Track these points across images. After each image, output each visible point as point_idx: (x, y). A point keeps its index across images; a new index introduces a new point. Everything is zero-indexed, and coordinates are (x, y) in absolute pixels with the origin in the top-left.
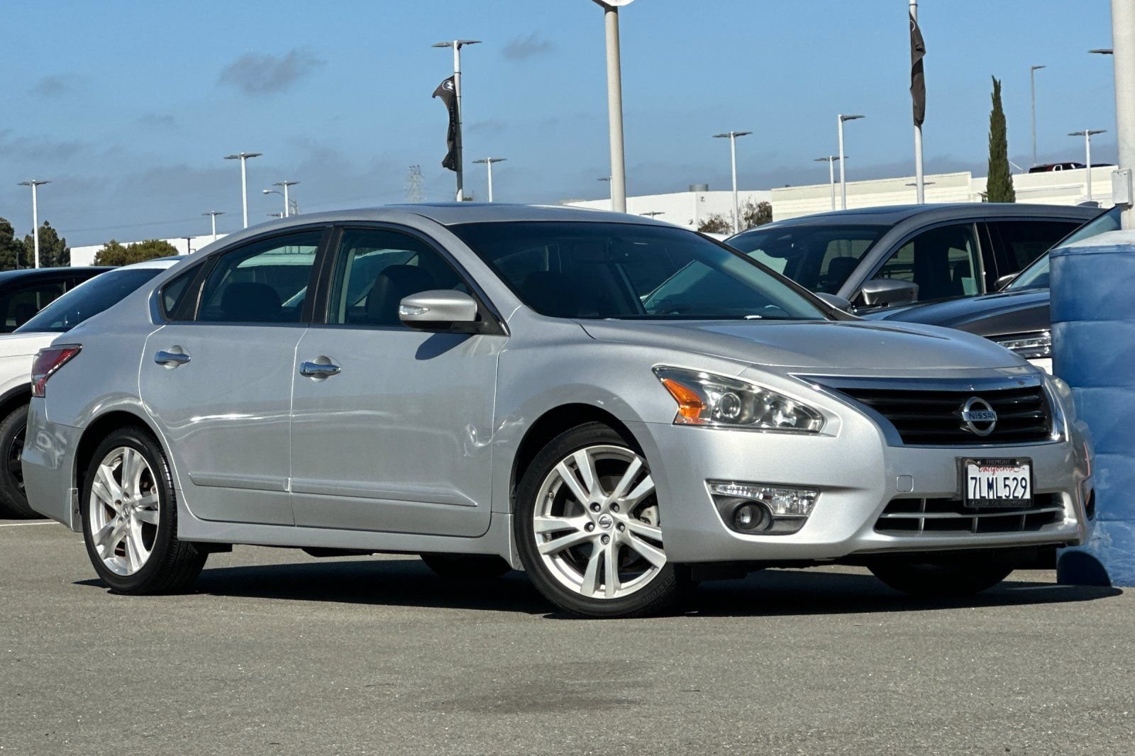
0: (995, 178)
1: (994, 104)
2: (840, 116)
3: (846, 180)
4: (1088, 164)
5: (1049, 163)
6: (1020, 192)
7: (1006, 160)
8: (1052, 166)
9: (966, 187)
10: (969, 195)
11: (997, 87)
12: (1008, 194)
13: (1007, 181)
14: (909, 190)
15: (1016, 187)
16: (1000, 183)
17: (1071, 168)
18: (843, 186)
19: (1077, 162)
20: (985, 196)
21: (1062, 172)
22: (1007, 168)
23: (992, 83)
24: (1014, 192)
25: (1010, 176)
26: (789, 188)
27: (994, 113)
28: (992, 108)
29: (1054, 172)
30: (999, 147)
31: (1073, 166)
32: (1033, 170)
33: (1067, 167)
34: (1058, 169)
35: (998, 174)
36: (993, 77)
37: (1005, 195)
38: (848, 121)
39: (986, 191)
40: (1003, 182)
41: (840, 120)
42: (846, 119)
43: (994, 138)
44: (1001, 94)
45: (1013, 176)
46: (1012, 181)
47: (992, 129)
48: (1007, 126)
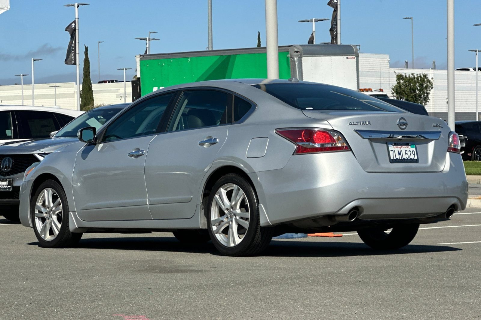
0: (85, 85)
1: (85, 56)
2: (32, 59)
3: (34, 83)
4: (125, 81)
5: (105, 80)
6: (95, 91)
7: (90, 78)
8: (107, 81)
9: (73, 88)
10: (75, 91)
11: (87, 49)
12: (90, 92)
13: (90, 86)
14: (50, 88)
15: (93, 89)
16: (87, 87)
17: (114, 82)
18: (33, 86)
19: (117, 80)
20: (81, 92)
21: (110, 83)
22: (90, 81)
23: (85, 47)
24: (92, 91)
25: (91, 84)
26: (16, 85)
27: (85, 59)
28: (84, 57)
29: (107, 84)
30: (87, 73)
31: (114, 81)
32: (99, 82)
33: (112, 81)
34: (109, 82)
35: (86, 83)
36: (85, 45)
37: (89, 92)
38: (36, 61)
39: (82, 90)
40: (88, 87)
41: (32, 61)
42: (35, 60)
43: (85, 69)
44: (88, 52)
45: (92, 84)
46: (92, 87)
47: (84, 66)
48: (90, 65)
